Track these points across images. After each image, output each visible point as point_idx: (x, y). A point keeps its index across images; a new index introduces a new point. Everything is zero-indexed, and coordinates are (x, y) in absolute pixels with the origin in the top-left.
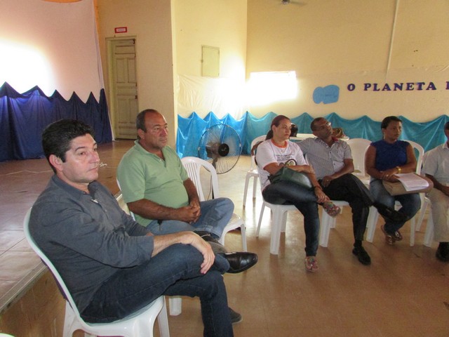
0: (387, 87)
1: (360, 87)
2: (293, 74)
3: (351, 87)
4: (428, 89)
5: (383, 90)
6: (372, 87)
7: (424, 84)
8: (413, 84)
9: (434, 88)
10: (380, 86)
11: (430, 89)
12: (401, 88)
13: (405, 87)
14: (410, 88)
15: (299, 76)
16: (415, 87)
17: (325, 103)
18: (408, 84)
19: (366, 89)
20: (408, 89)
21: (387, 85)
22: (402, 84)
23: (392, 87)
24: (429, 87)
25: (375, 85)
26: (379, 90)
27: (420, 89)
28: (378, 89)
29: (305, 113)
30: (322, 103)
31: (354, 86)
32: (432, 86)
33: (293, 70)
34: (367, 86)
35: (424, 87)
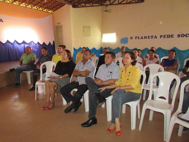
0: (142, 38)
1: (134, 38)
3: (131, 38)
4: (154, 38)
6: (138, 37)
7: (153, 36)
8: (150, 36)
9: (156, 38)
10: (140, 38)
13: (147, 37)
15: (116, 35)
17: (124, 44)
18: (148, 36)
19: (136, 39)
20: (148, 38)
23: (143, 38)
25: (139, 37)
27: (152, 38)
29: (118, 47)
32: (156, 37)
33: (115, 32)
34: (136, 37)
35: (153, 37)
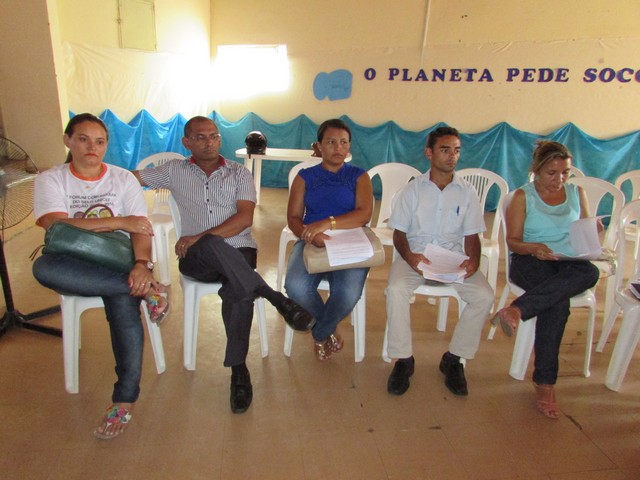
0: (422, 76)
1: (383, 74)
2: (283, 49)
3: (370, 73)
4: (481, 80)
5: (417, 80)
6: (401, 74)
7: (475, 71)
8: (460, 71)
9: (490, 79)
10: (412, 74)
11: (485, 80)
12: (442, 77)
13: (448, 75)
14: (456, 78)
15: (292, 54)
16: (464, 76)
17: (332, 98)
18: (453, 71)
19: (391, 78)
20: (452, 79)
21: (422, 71)
22: (444, 71)
23: (430, 75)
24: (483, 77)
25: (406, 71)
26: (410, 80)
27: (470, 79)
28: (409, 77)
29: (303, 116)
30: (327, 98)
31: (374, 72)
32: (487, 76)
33: (282, 43)
34: (393, 73)
35: (476, 76)
